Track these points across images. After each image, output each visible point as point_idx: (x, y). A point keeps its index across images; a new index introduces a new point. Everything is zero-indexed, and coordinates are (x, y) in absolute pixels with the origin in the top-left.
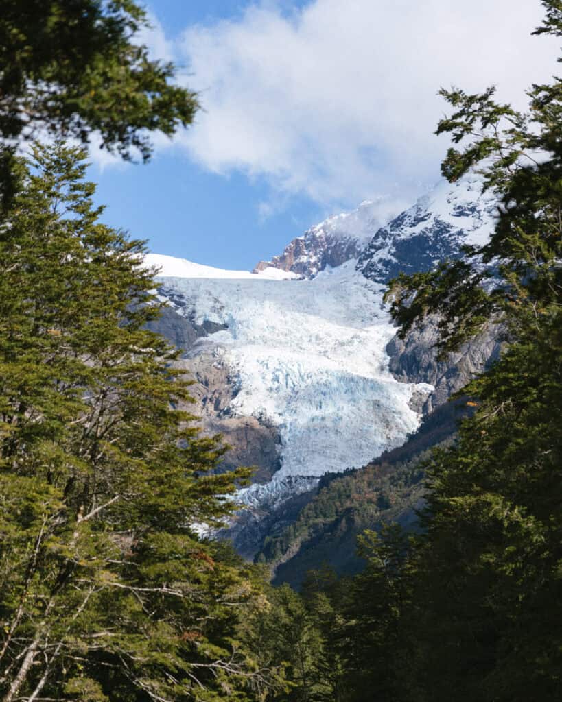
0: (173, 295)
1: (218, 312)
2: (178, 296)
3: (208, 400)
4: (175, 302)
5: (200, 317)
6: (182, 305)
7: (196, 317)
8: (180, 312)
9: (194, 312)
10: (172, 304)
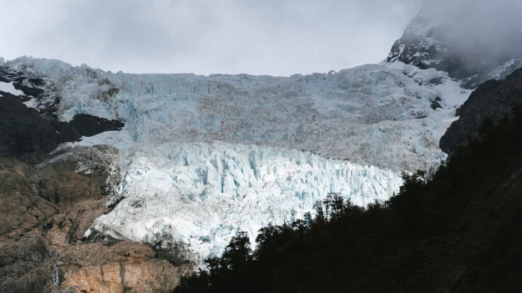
0: (21, 80)
1: (106, 99)
2: (31, 81)
3: (55, 226)
4: (24, 89)
5: (67, 108)
6: (37, 94)
7: (61, 108)
8: (31, 104)
9: (58, 100)
10: (19, 93)
